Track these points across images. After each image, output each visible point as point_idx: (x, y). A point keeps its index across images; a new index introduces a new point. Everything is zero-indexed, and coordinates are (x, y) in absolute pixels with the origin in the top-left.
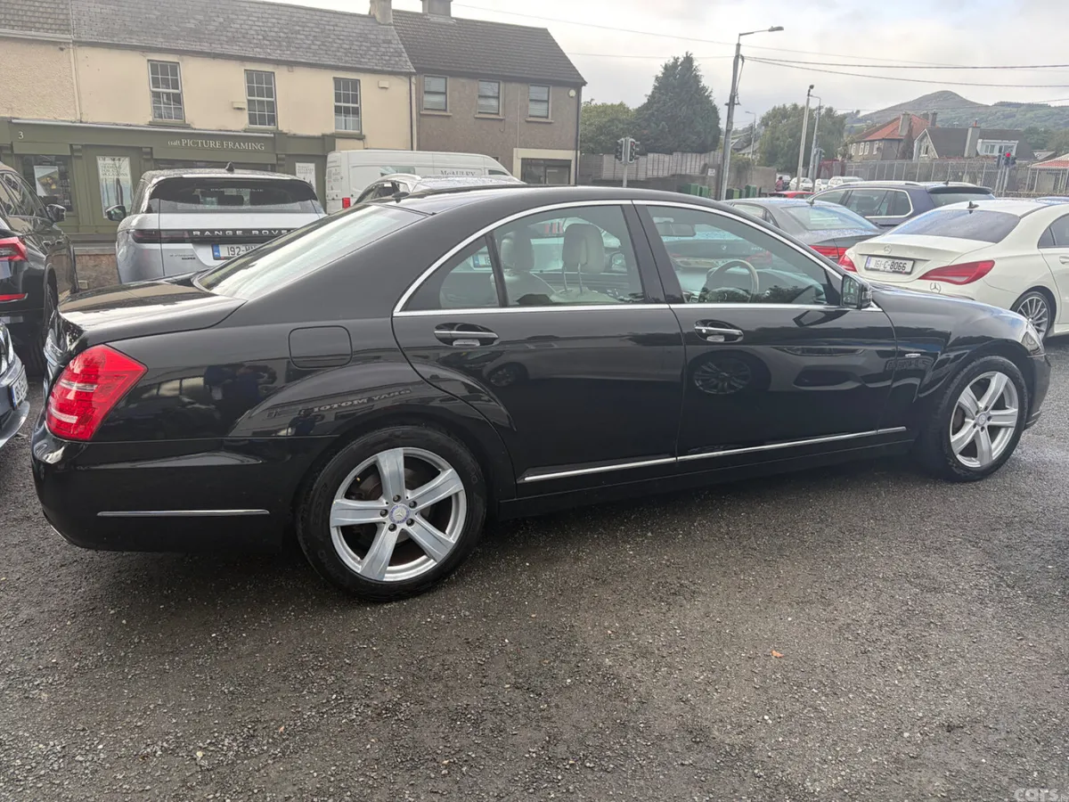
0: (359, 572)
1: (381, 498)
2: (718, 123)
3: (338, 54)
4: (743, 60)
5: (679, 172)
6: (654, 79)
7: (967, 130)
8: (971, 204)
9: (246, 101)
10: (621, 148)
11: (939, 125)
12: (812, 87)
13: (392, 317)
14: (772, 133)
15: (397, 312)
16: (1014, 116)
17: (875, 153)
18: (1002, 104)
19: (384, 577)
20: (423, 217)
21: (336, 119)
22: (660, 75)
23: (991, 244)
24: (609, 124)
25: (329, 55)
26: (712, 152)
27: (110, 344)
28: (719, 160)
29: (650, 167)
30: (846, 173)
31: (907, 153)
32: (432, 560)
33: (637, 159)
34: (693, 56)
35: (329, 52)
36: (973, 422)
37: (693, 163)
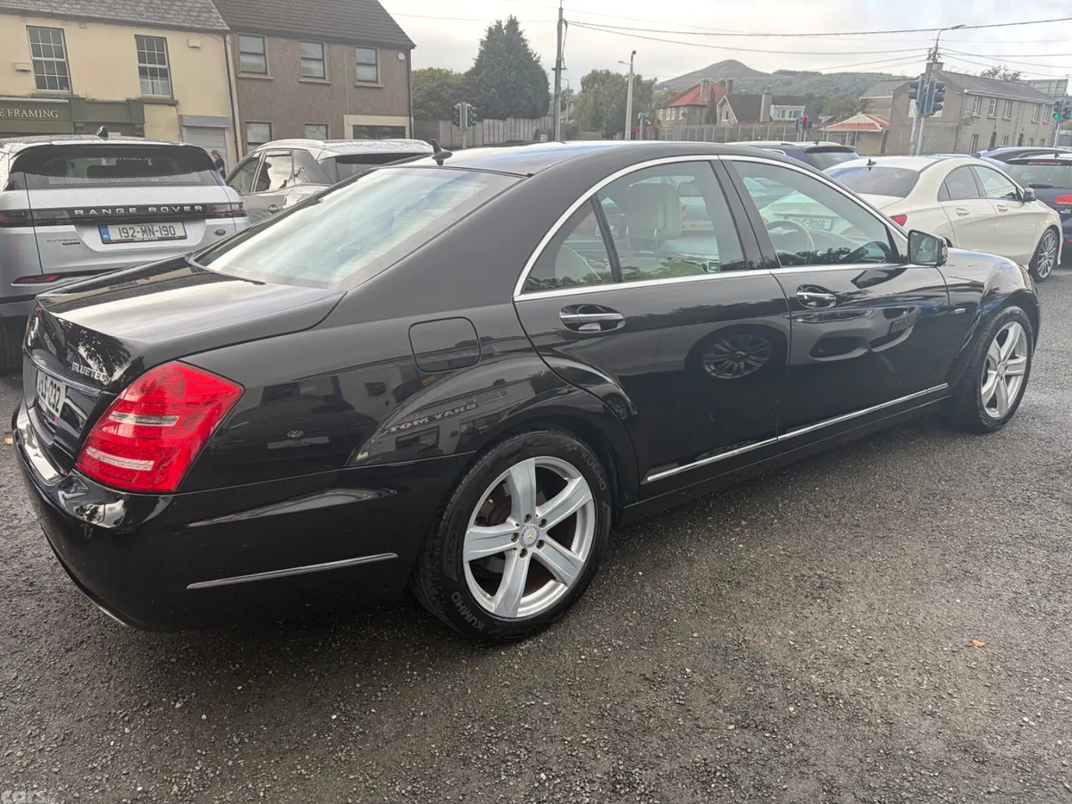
0: (492, 611)
1: (509, 520)
2: (548, 88)
3: (139, 9)
4: (566, 25)
5: (513, 138)
6: (479, 43)
7: (761, 97)
8: (870, 161)
9: (31, 62)
10: (459, 113)
11: (734, 92)
12: (634, 53)
13: (514, 302)
14: (595, 98)
15: (518, 296)
16: (791, 84)
17: (681, 118)
18: (781, 72)
19: (517, 613)
20: (519, 179)
21: (141, 82)
22: (485, 39)
23: (900, 199)
24: (438, 89)
25: (127, 10)
26: (543, 118)
27: (182, 359)
28: (550, 125)
29: (486, 133)
30: (660, 137)
31: (712, 118)
32: (562, 585)
33: (475, 124)
34: (518, 20)
35: (126, 7)
36: (995, 373)
37: (526, 129)
